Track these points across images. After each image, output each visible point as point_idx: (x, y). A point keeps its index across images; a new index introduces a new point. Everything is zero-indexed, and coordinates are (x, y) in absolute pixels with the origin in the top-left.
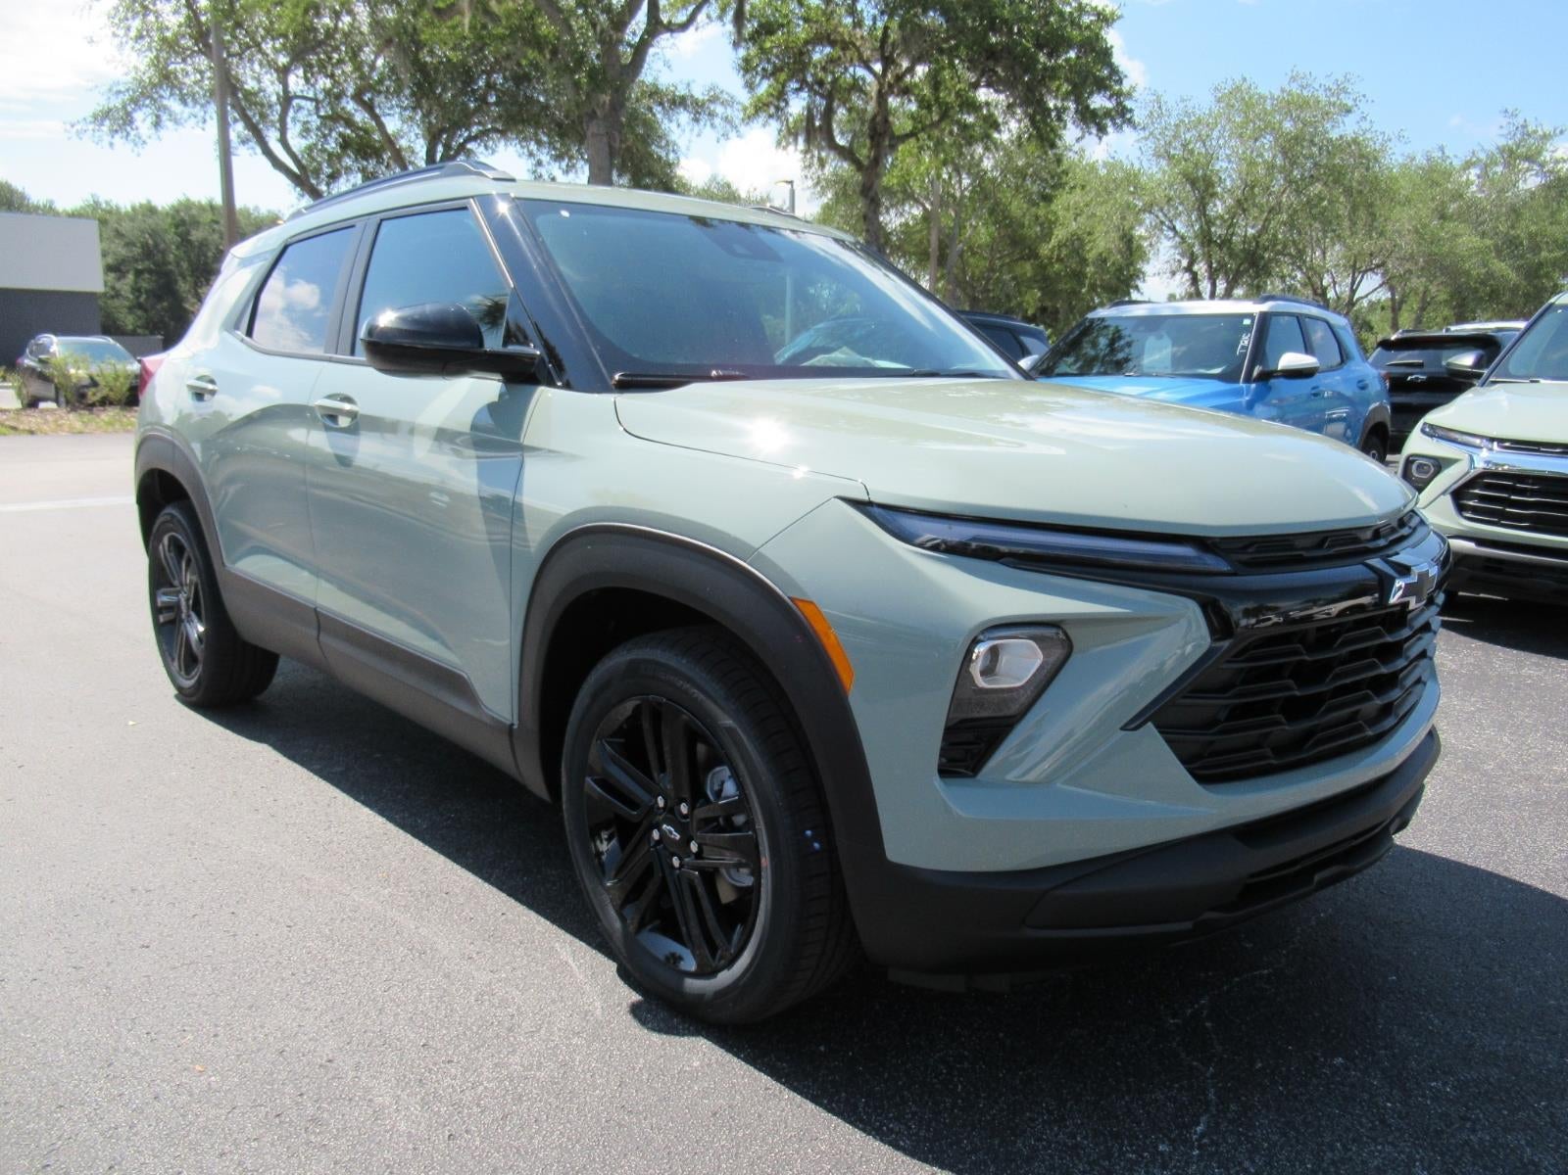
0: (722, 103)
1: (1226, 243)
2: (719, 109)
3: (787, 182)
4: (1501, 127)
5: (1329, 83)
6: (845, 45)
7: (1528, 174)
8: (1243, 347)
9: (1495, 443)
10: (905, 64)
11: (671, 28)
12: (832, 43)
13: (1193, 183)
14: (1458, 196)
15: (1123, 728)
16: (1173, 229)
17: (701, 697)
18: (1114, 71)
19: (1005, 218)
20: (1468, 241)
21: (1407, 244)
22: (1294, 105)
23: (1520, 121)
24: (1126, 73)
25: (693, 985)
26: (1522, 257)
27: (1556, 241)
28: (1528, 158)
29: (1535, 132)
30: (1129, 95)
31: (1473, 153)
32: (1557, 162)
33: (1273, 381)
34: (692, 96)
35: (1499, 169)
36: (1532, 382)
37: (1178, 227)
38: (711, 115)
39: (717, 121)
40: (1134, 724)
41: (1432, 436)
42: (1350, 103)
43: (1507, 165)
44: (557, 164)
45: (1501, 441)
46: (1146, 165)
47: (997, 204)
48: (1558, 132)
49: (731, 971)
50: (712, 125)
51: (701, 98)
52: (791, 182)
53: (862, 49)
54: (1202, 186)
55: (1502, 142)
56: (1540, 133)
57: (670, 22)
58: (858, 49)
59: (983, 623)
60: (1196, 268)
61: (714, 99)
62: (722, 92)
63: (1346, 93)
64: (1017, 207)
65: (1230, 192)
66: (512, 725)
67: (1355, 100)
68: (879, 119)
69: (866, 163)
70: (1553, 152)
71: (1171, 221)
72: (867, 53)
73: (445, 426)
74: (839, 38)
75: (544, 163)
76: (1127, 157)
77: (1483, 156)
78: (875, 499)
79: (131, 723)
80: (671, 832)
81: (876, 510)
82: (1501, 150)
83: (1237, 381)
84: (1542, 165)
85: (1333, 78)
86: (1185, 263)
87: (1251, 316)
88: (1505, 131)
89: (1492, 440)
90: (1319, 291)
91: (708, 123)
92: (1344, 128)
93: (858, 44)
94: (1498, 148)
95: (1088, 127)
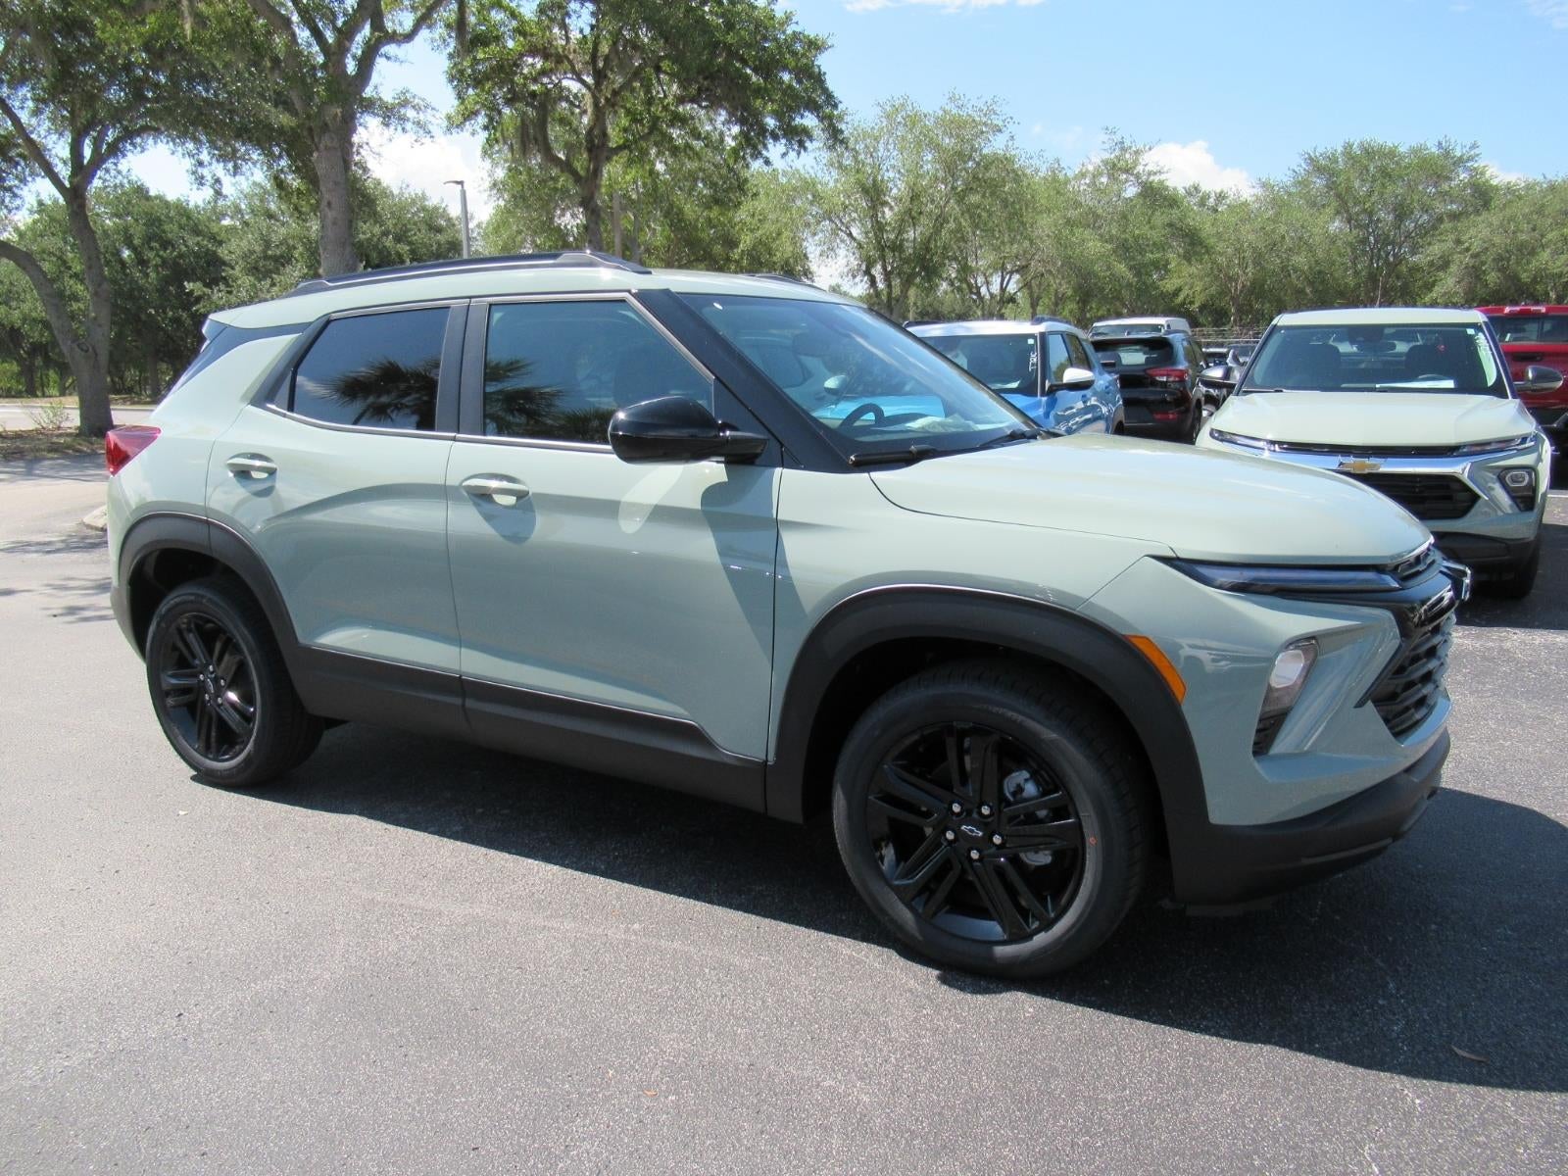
0: (414, 107)
1: (897, 247)
2: (410, 113)
3: (458, 183)
4: (1104, 143)
5: (980, 104)
6: (560, 59)
7: (1127, 185)
8: (1033, 365)
9: (1277, 446)
10: (620, 80)
11: (394, 38)
12: (546, 56)
13: (865, 191)
14: (1077, 204)
15: (1356, 707)
16: (850, 235)
17: (1020, 718)
18: (829, 96)
19: (680, 221)
20: (1093, 246)
21: (1048, 247)
22: (955, 125)
23: (1117, 138)
24: (840, 99)
25: (1001, 951)
26: (1133, 259)
27: (1154, 244)
28: (1127, 171)
29: (1130, 147)
30: (840, 118)
31: (1083, 165)
32: (1150, 174)
33: (1060, 394)
34: (380, 99)
35: (1104, 180)
36: (1277, 391)
37: (855, 234)
38: (403, 119)
39: (409, 126)
40: (1360, 704)
41: (1222, 441)
42: (1000, 123)
43: (1111, 176)
44: (222, 164)
45: (1280, 443)
46: (819, 174)
47: (671, 206)
48: (1147, 148)
49: (1050, 932)
50: (403, 129)
51: (390, 101)
52: (461, 183)
53: (575, 62)
54: (874, 193)
55: (1106, 156)
56: (1134, 149)
57: (395, 32)
58: (570, 62)
59: (1287, 641)
60: (873, 272)
61: (405, 103)
62: (414, 97)
63: (996, 114)
64: (690, 210)
65: (897, 199)
66: (767, 761)
67: (1004, 121)
68: (596, 132)
69: (582, 173)
70: (1146, 165)
71: (847, 228)
72: (579, 66)
73: (660, 504)
74: (553, 51)
75: (206, 163)
76: (804, 166)
77: (1091, 168)
78: (1182, 555)
79: (182, 813)
80: (972, 831)
81: (1179, 563)
82: (1105, 162)
83: (1036, 396)
84: (1138, 176)
85: (984, 100)
86: (864, 267)
87: (1032, 336)
88: (1107, 146)
89: (1273, 443)
90: (974, 290)
91: (399, 128)
92: (996, 145)
93: (571, 57)
94: (1102, 161)
95: (790, 143)
